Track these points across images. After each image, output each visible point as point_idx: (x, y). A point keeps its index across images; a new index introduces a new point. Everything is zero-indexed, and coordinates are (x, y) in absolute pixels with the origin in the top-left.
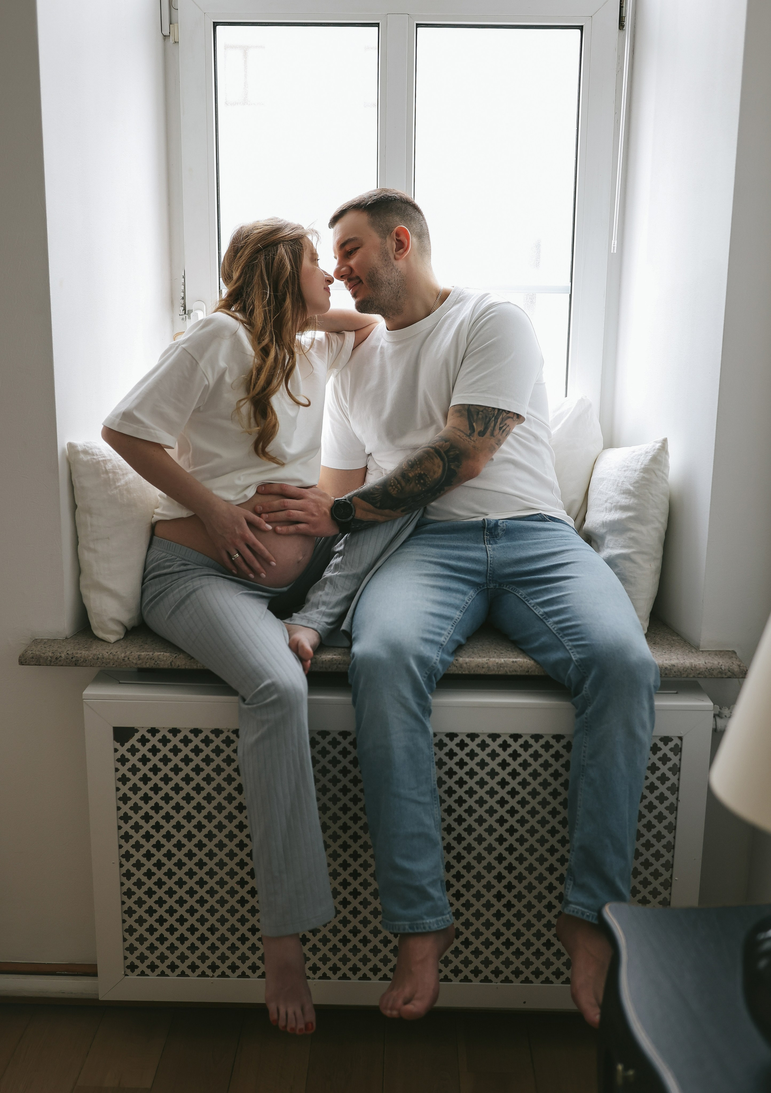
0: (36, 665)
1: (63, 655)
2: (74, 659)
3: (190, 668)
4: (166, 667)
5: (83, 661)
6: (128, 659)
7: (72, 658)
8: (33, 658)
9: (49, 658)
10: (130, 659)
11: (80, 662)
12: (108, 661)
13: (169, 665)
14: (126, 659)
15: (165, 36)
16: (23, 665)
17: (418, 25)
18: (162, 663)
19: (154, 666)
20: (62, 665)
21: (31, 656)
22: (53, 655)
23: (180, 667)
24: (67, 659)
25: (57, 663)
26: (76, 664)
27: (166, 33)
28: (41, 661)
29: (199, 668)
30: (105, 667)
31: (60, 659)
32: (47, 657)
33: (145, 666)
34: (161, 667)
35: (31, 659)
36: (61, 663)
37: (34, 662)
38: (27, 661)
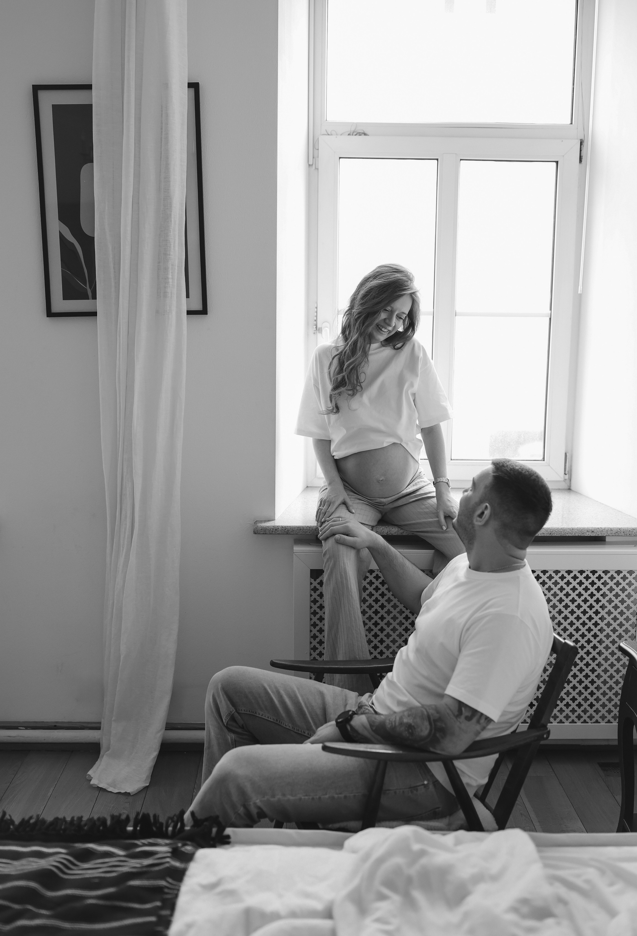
0: (264, 534)
1: (280, 528)
2: (286, 530)
5: (292, 531)
7: (285, 529)
8: (262, 529)
11: (289, 532)
12: (307, 531)
15: (309, 165)
16: (256, 534)
17: (461, 160)
20: (279, 534)
21: (261, 528)
22: (273, 528)
24: (282, 530)
25: (276, 533)
26: (287, 533)
27: (311, 163)
28: (267, 531)
30: (304, 534)
32: (270, 529)
35: (261, 530)
36: (278, 533)
37: (262, 532)
38: (259, 532)
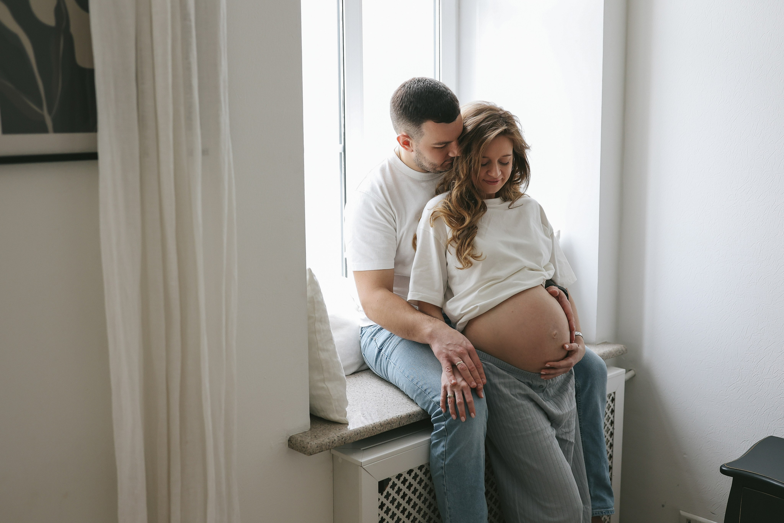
0: (320, 452)
1: (336, 439)
2: (343, 440)
3: (409, 423)
4: (397, 427)
5: (349, 439)
6: (375, 428)
9: (328, 444)
10: (376, 428)
12: (364, 433)
13: (399, 424)
14: (374, 428)
18: (395, 425)
19: (390, 429)
21: (316, 446)
22: (329, 440)
23: (404, 425)
24: (339, 440)
29: (414, 421)
31: (334, 442)
32: (326, 443)
33: (385, 431)
34: (394, 428)
35: (317, 449)
36: (335, 445)
37: (319, 451)
38: (314, 451)
